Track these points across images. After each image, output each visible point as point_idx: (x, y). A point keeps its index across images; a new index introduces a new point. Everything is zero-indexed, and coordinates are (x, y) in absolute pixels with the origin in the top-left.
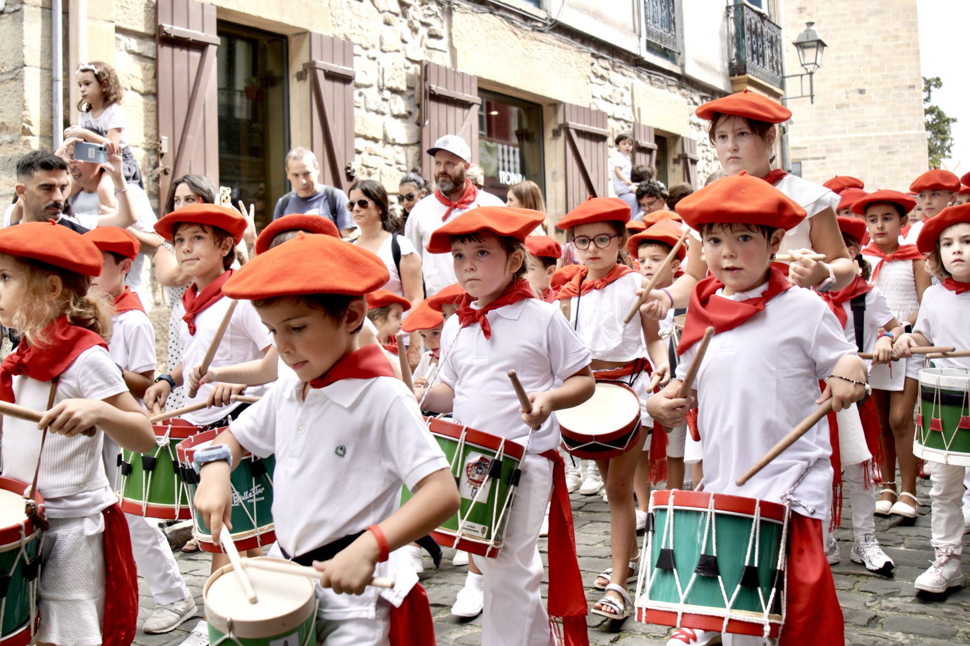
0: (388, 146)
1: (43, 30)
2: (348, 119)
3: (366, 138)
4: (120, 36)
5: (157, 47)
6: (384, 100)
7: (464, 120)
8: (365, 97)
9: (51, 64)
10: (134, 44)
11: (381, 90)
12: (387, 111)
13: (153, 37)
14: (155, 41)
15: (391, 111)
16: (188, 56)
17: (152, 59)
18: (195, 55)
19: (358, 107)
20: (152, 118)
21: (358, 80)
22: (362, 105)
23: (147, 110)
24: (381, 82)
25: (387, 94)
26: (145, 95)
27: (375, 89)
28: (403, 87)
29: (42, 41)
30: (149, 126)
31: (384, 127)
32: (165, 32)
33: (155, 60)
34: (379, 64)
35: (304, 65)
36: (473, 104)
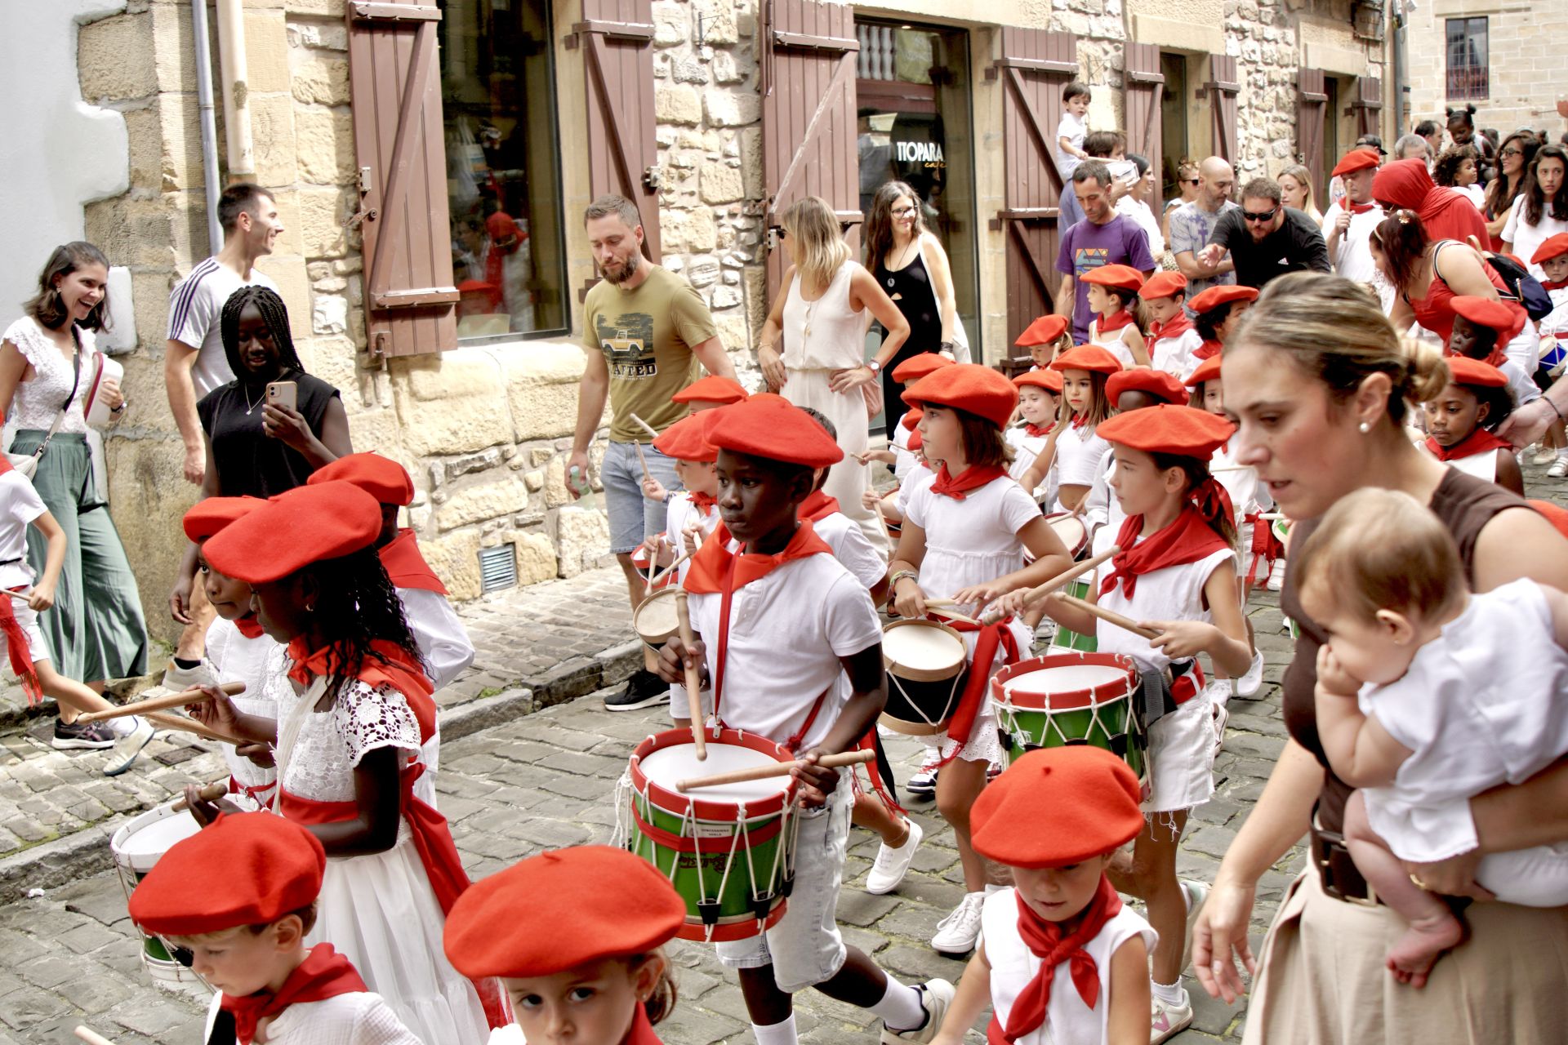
0: (711, 132)
1: (182, 36)
2: (645, 98)
3: (675, 124)
4: (293, 26)
5: (348, 36)
6: (703, 61)
7: (831, 77)
8: (672, 61)
9: (197, 84)
10: (314, 34)
11: (698, 47)
12: (708, 77)
13: (342, 20)
14: (345, 25)
15: (715, 77)
16: (395, 42)
17: (343, 52)
18: (406, 39)
19: (662, 78)
20: (347, 140)
21: (661, 36)
22: (668, 74)
23: (338, 129)
24: (697, 35)
25: (707, 52)
26: (333, 107)
27: (688, 48)
28: (733, 38)
29: (182, 53)
30: (344, 152)
31: (703, 103)
32: (358, 14)
33: (346, 53)
34: (693, 7)
35: (574, 26)
36: (846, 51)
